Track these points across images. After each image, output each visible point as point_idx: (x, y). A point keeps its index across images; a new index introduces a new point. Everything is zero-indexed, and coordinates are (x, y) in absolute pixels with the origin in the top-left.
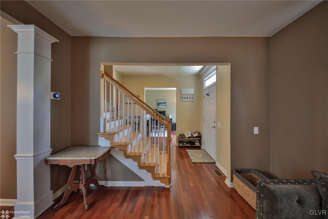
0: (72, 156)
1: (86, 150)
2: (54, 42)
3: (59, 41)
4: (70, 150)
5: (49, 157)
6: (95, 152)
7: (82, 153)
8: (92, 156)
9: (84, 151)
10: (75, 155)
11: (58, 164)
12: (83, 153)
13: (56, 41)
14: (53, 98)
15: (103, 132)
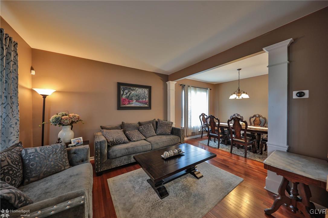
14: (296, 97)
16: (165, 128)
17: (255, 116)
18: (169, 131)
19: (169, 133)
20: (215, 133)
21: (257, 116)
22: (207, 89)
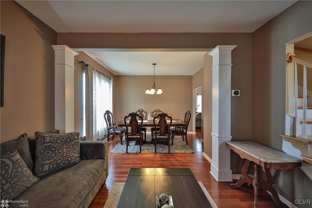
0: (244, 148)
1: (261, 149)
2: (233, 49)
3: (237, 46)
4: (247, 143)
5: (229, 142)
6: (271, 156)
7: (255, 150)
8: (262, 158)
9: (258, 149)
10: (247, 149)
11: (234, 150)
12: (257, 150)
13: (235, 47)
14: (233, 95)
15: (289, 135)
16: (65, 150)
17: (156, 111)
18: (75, 155)
19: (78, 159)
20: (136, 135)
21: (158, 110)
22: (111, 79)
